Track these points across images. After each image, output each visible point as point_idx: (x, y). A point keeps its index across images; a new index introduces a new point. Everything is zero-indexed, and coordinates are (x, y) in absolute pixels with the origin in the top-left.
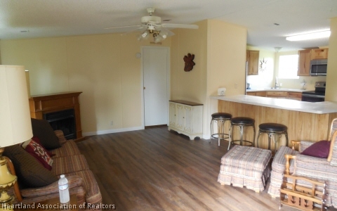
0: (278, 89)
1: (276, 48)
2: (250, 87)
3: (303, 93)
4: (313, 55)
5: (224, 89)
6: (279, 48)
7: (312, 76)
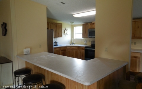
0: (73, 45)
1: (71, 22)
2: (58, 44)
3: (85, 47)
4: (89, 26)
5: (29, 49)
6: (73, 22)
7: (89, 37)
